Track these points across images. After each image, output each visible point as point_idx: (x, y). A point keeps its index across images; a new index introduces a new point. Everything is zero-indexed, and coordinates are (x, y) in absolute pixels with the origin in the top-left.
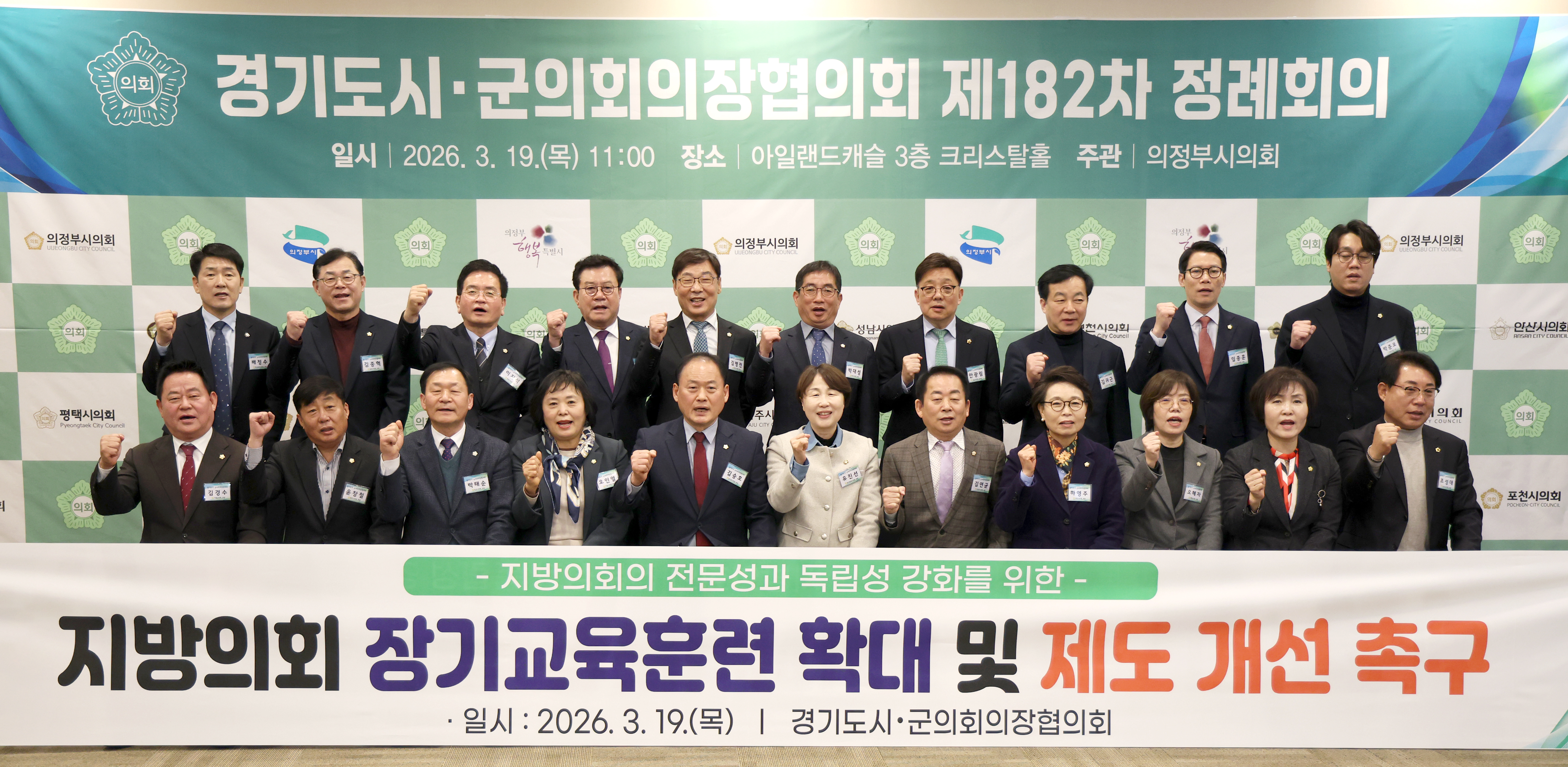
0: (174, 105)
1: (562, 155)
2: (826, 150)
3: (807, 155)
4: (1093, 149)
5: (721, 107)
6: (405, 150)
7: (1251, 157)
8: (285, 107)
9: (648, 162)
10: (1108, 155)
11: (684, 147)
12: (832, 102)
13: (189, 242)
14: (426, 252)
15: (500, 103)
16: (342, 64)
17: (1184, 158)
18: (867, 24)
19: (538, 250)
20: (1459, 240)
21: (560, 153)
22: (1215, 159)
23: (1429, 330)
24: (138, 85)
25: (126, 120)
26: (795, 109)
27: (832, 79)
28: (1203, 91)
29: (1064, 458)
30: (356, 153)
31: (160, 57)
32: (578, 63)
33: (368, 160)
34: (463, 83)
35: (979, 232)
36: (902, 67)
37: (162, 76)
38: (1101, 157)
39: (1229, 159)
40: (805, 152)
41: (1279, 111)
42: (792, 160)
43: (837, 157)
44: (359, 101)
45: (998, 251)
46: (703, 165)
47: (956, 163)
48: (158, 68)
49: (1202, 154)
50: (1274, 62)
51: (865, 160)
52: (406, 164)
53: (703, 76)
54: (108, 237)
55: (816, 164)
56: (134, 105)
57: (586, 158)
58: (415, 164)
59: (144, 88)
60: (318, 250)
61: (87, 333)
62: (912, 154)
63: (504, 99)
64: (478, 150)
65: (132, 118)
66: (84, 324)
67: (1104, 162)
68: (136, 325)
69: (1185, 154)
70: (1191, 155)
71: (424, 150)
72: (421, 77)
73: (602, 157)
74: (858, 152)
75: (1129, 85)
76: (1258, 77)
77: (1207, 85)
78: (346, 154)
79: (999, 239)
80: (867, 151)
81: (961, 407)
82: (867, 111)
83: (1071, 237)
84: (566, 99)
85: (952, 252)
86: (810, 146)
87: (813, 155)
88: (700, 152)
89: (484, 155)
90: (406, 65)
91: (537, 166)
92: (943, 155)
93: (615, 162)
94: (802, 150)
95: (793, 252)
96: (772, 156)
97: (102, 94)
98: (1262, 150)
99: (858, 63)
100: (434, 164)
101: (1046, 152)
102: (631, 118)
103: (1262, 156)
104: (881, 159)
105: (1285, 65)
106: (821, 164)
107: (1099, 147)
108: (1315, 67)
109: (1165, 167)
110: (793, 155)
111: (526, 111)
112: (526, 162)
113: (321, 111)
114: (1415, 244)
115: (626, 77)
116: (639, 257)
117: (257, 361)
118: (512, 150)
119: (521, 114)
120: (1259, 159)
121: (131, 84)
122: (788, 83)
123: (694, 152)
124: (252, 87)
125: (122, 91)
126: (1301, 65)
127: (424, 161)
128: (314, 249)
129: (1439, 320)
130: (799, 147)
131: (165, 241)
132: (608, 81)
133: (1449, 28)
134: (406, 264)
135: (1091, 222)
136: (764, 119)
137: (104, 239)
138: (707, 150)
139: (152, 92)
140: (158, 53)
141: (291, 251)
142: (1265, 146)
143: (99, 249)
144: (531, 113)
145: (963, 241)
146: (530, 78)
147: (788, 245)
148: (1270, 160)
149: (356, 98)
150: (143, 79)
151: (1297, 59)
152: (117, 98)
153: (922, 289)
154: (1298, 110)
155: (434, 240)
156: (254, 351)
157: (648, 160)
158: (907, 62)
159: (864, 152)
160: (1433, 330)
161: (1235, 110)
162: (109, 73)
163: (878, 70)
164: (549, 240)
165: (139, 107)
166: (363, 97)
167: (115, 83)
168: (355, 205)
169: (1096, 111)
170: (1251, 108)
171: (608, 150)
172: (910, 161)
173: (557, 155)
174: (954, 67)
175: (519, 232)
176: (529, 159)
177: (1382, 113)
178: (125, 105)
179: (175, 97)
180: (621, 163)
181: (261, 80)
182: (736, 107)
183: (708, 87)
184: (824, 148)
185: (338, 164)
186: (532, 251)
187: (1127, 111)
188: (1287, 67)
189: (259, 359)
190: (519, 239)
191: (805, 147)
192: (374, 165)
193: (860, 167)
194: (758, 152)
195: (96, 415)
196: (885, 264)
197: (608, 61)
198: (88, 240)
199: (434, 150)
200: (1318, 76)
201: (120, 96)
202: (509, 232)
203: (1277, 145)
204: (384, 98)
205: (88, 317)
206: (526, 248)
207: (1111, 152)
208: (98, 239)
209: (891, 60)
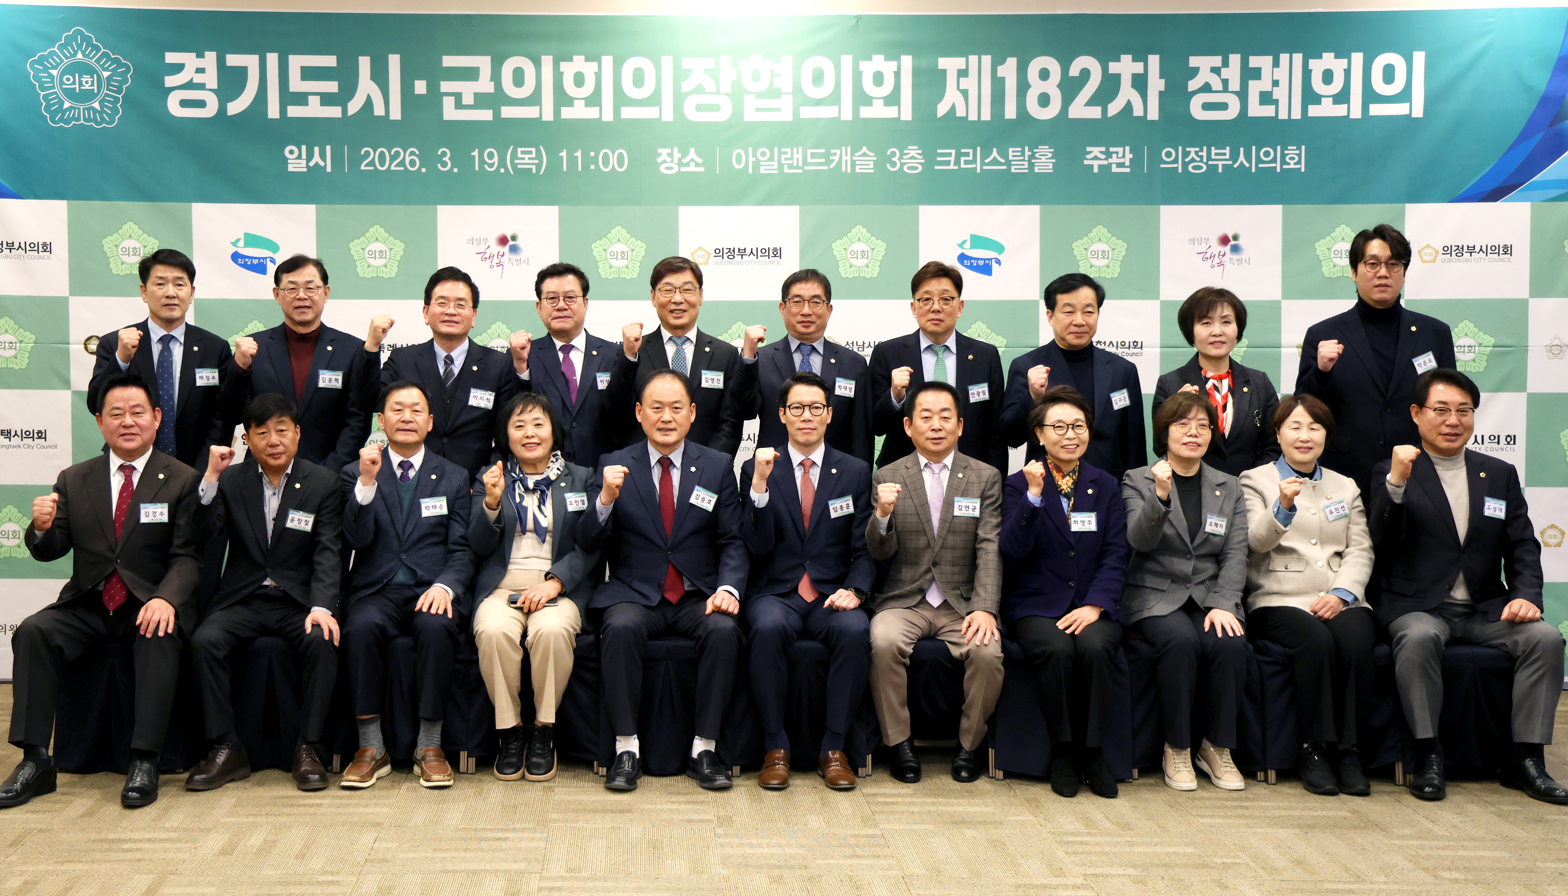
0: (118, 105)
1: (530, 159)
2: (812, 154)
3: (792, 158)
4: (1101, 152)
5: (699, 108)
6: (362, 153)
7: (1274, 160)
8: (235, 107)
9: (621, 166)
10: (1118, 158)
11: (660, 151)
12: (819, 102)
13: (131, 250)
14: (383, 261)
15: (464, 103)
16: (297, 62)
17: (1201, 161)
18: (855, 21)
19: (503, 259)
20: (1507, 250)
21: (527, 156)
22: (1235, 162)
23: (1477, 348)
24: (81, 84)
25: (67, 122)
26: (779, 110)
27: (818, 78)
28: (1221, 89)
29: (1066, 484)
30: (310, 157)
31: (105, 54)
32: (547, 61)
33: (322, 164)
34: (424, 82)
35: (978, 241)
36: (893, 65)
37: (106, 74)
38: (1110, 161)
39: (1250, 162)
40: (789, 156)
41: (1304, 110)
42: (776, 164)
43: (823, 160)
44: (314, 101)
45: (998, 262)
46: (679, 169)
47: (952, 167)
48: (102, 66)
49: (1221, 157)
50: (1298, 58)
51: (853, 163)
52: (363, 167)
53: (679, 75)
54: (45, 244)
55: (802, 168)
56: (75, 104)
57: (554, 161)
58: (372, 168)
59: (87, 87)
60: (268, 260)
61: (20, 347)
62: (904, 157)
63: (468, 100)
64: (439, 153)
65: (74, 119)
66: (16, 337)
67: (1114, 166)
68: (72, 338)
69: (1202, 157)
70: (1209, 158)
71: (382, 153)
72: (380, 76)
73: (572, 161)
74: (846, 155)
75: (1140, 83)
76: (1281, 74)
77: (1225, 82)
78: (299, 157)
79: (1000, 248)
80: (856, 154)
81: (953, 427)
82: (856, 111)
83: (1078, 247)
84: (534, 99)
85: (950, 261)
86: (795, 149)
87: (798, 159)
88: (677, 155)
89: (446, 159)
90: (364, 63)
91: (502, 170)
92: (938, 159)
93: (585, 166)
94: (786, 153)
95: (776, 263)
96: (754, 159)
97: (42, 93)
98: (1286, 152)
99: (847, 61)
100: (393, 168)
101: (1050, 155)
102: (603, 120)
103: (1287, 159)
104: (872, 163)
105: (1311, 61)
106: (806, 168)
107: (1107, 149)
108: (1343, 63)
109: (1180, 171)
110: (776, 159)
111: (491, 111)
112: (491, 166)
113: (273, 112)
114: (1458, 255)
115: (598, 76)
116: (611, 267)
117: (204, 377)
118: (476, 153)
119: (486, 115)
120: (1283, 162)
121: (74, 83)
122: (772, 83)
123: (671, 155)
124: (201, 87)
125: (64, 91)
126: (1328, 60)
127: (382, 165)
128: (263, 258)
129: (1487, 337)
130: (783, 150)
131: (106, 249)
132: (579, 80)
133: (1492, 20)
134: (361, 275)
135: (1100, 230)
136: (745, 120)
137: (40, 247)
138: (685, 153)
139: (96, 91)
140: (103, 50)
141: (239, 260)
142: (1289, 148)
143: (35, 257)
144: (497, 114)
145: (960, 251)
146: (496, 77)
147: (771, 254)
148: (1295, 164)
149: (311, 98)
150: (86, 78)
151: (1324, 54)
152: (58, 97)
153: (919, 300)
154: (1326, 109)
155: (391, 249)
156: (202, 366)
157: (621, 164)
158: (898, 59)
159: (852, 155)
160: (1482, 348)
161: (1256, 110)
162: (50, 71)
163: (868, 68)
164: (514, 249)
165: (82, 107)
166: (318, 97)
167: (56, 82)
168: (307, 212)
169: (1105, 111)
170: (1274, 107)
171: (579, 154)
172: (902, 165)
173: (524, 159)
174: (949, 64)
175: (482, 240)
176: (494, 163)
177: (1418, 112)
178: (67, 105)
179: (120, 96)
180: (592, 167)
181: (211, 79)
182: (715, 108)
183: (686, 87)
184: (809, 151)
185: (291, 168)
186: (496, 260)
187: (1138, 111)
188: (1313, 63)
189: (208, 375)
190: (482, 248)
191: (789, 150)
192: (329, 169)
193: (849, 171)
194: (739, 155)
195: (26, 434)
196: (875, 275)
197: (579, 59)
198: (24, 248)
199: (392, 153)
200: (1347, 72)
201: (62, 96)
202: (471, 241)
203: (1303, 147)
204: (341, 99)
205: (21, 330)
206: (490, 257)
207: (1120, 155)
208: (34, 247)
209: (882, 57)
